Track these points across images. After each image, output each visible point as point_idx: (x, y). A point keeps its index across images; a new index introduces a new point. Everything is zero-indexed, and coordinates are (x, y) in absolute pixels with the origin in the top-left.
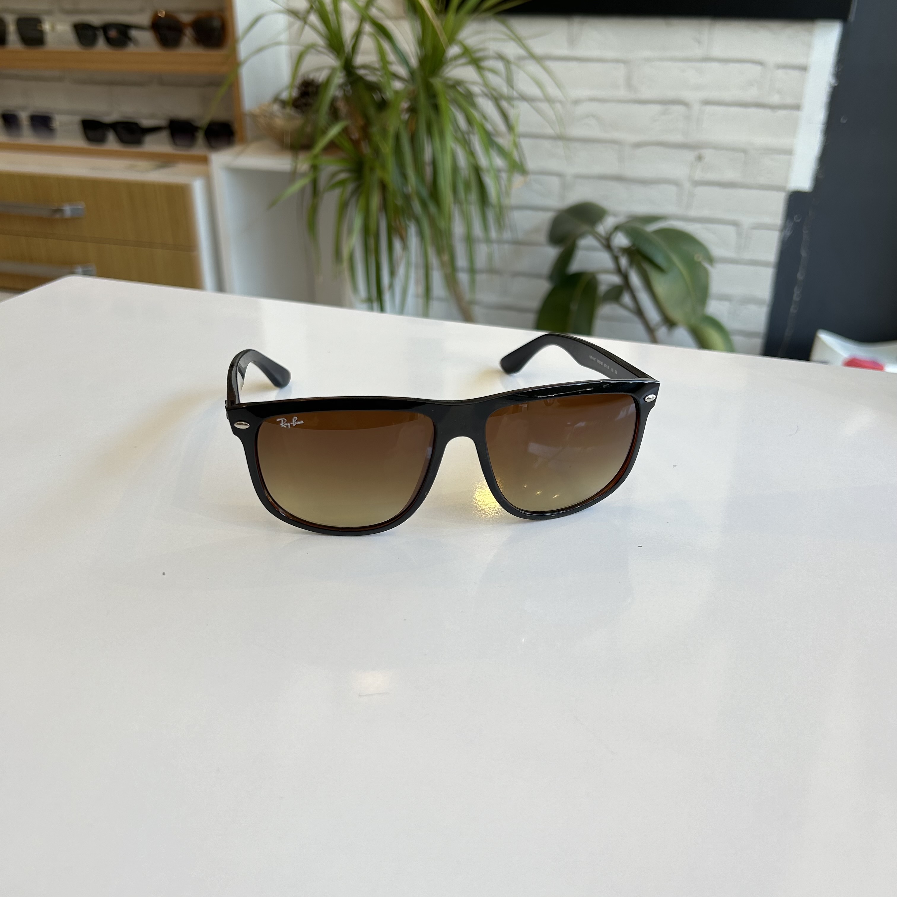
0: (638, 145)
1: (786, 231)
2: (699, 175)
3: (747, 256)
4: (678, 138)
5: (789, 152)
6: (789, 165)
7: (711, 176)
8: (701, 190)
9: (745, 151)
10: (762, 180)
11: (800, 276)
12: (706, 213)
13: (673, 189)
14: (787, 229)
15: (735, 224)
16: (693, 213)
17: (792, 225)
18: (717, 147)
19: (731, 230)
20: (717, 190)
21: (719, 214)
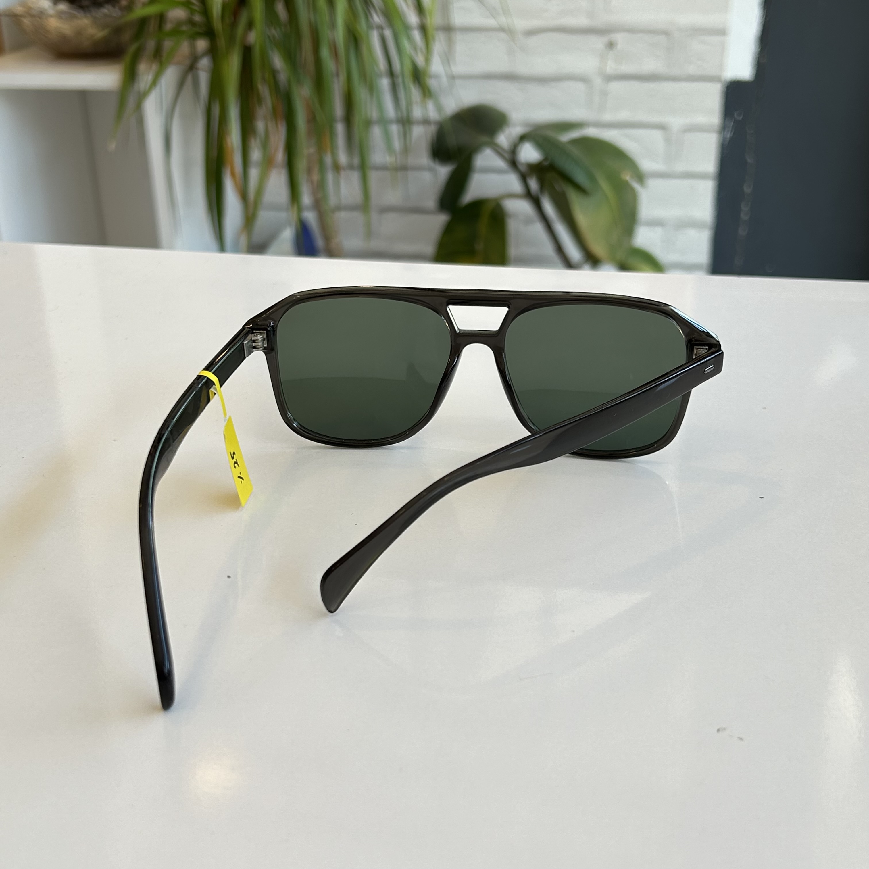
0: (531, 33)
1: (726, 133)
2: (611, 67)
3: (680, 167)
4: (582, 21)
5: (722, 32)
6: (723, 48)
7: (627, 68)
8: (615, 87)
9: (666, 33)
10: (692, 70)
11: (747, 189)
12: (623, 115)
13: (580, 86)
14: (726, 130)
15: (662, 127)
16: (607, 117)
17: (732, 123)
18: (631, 30)
19: (657, 135)
20: (635, 85)
21: (641, 117)
